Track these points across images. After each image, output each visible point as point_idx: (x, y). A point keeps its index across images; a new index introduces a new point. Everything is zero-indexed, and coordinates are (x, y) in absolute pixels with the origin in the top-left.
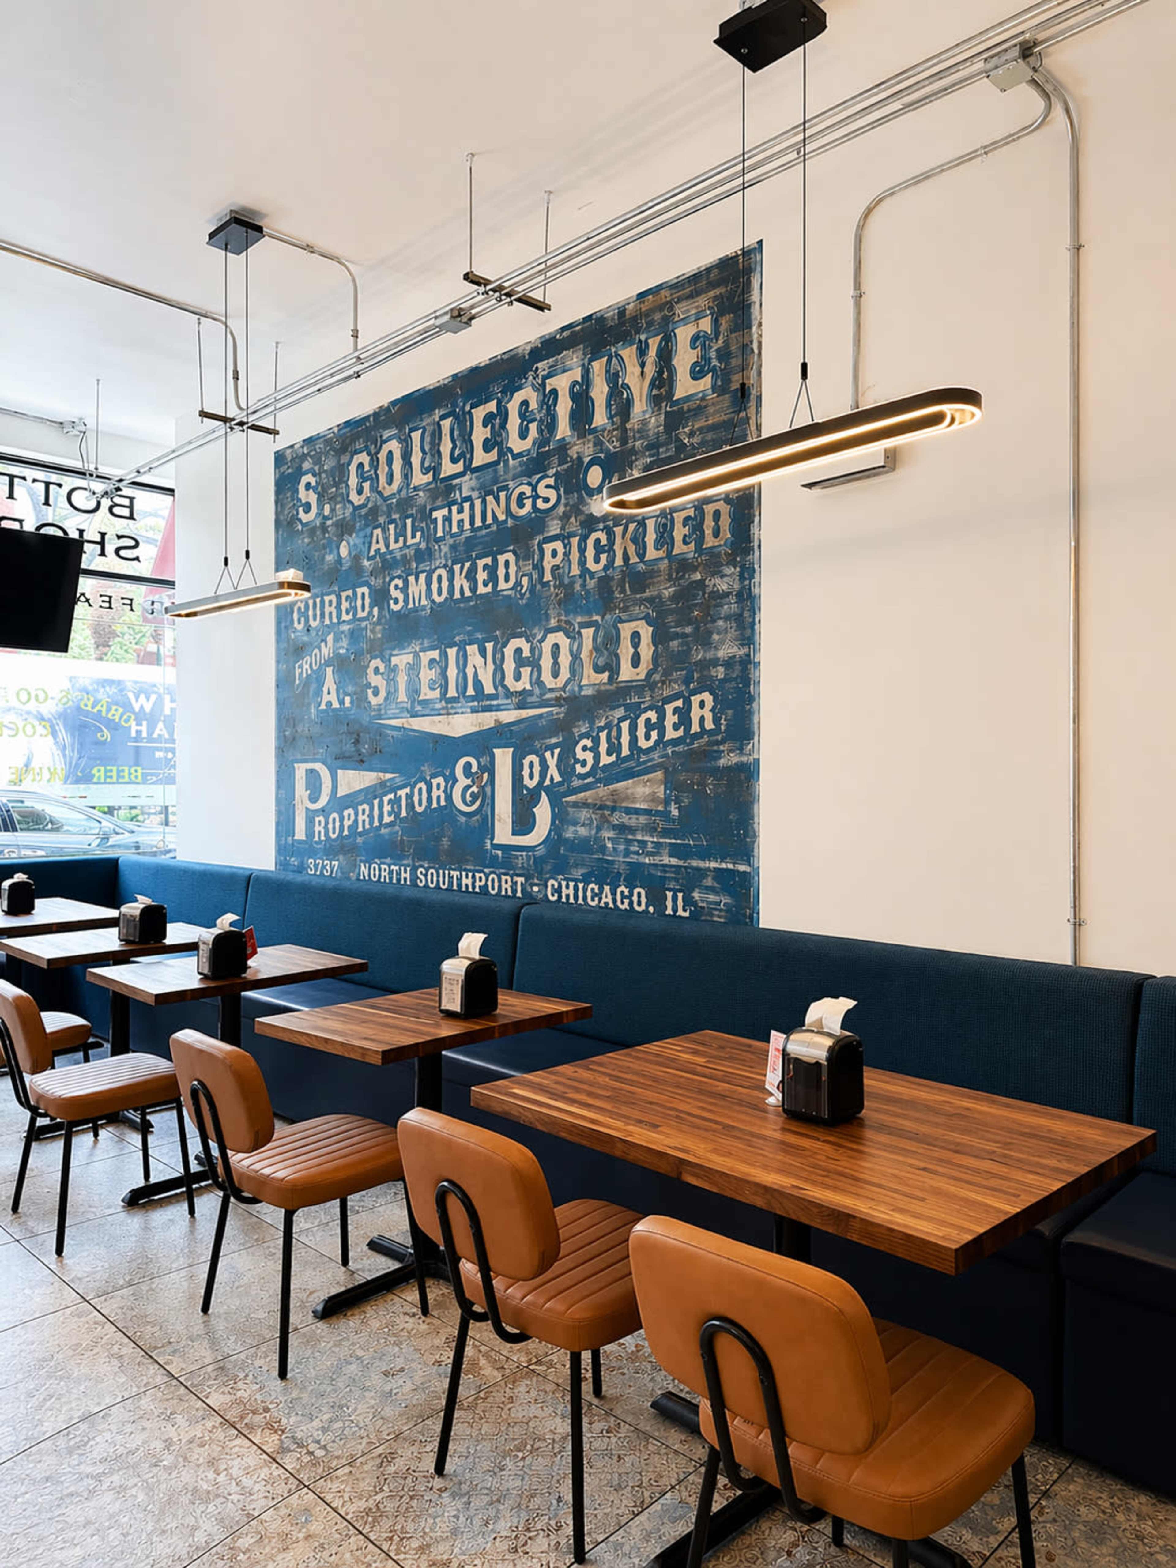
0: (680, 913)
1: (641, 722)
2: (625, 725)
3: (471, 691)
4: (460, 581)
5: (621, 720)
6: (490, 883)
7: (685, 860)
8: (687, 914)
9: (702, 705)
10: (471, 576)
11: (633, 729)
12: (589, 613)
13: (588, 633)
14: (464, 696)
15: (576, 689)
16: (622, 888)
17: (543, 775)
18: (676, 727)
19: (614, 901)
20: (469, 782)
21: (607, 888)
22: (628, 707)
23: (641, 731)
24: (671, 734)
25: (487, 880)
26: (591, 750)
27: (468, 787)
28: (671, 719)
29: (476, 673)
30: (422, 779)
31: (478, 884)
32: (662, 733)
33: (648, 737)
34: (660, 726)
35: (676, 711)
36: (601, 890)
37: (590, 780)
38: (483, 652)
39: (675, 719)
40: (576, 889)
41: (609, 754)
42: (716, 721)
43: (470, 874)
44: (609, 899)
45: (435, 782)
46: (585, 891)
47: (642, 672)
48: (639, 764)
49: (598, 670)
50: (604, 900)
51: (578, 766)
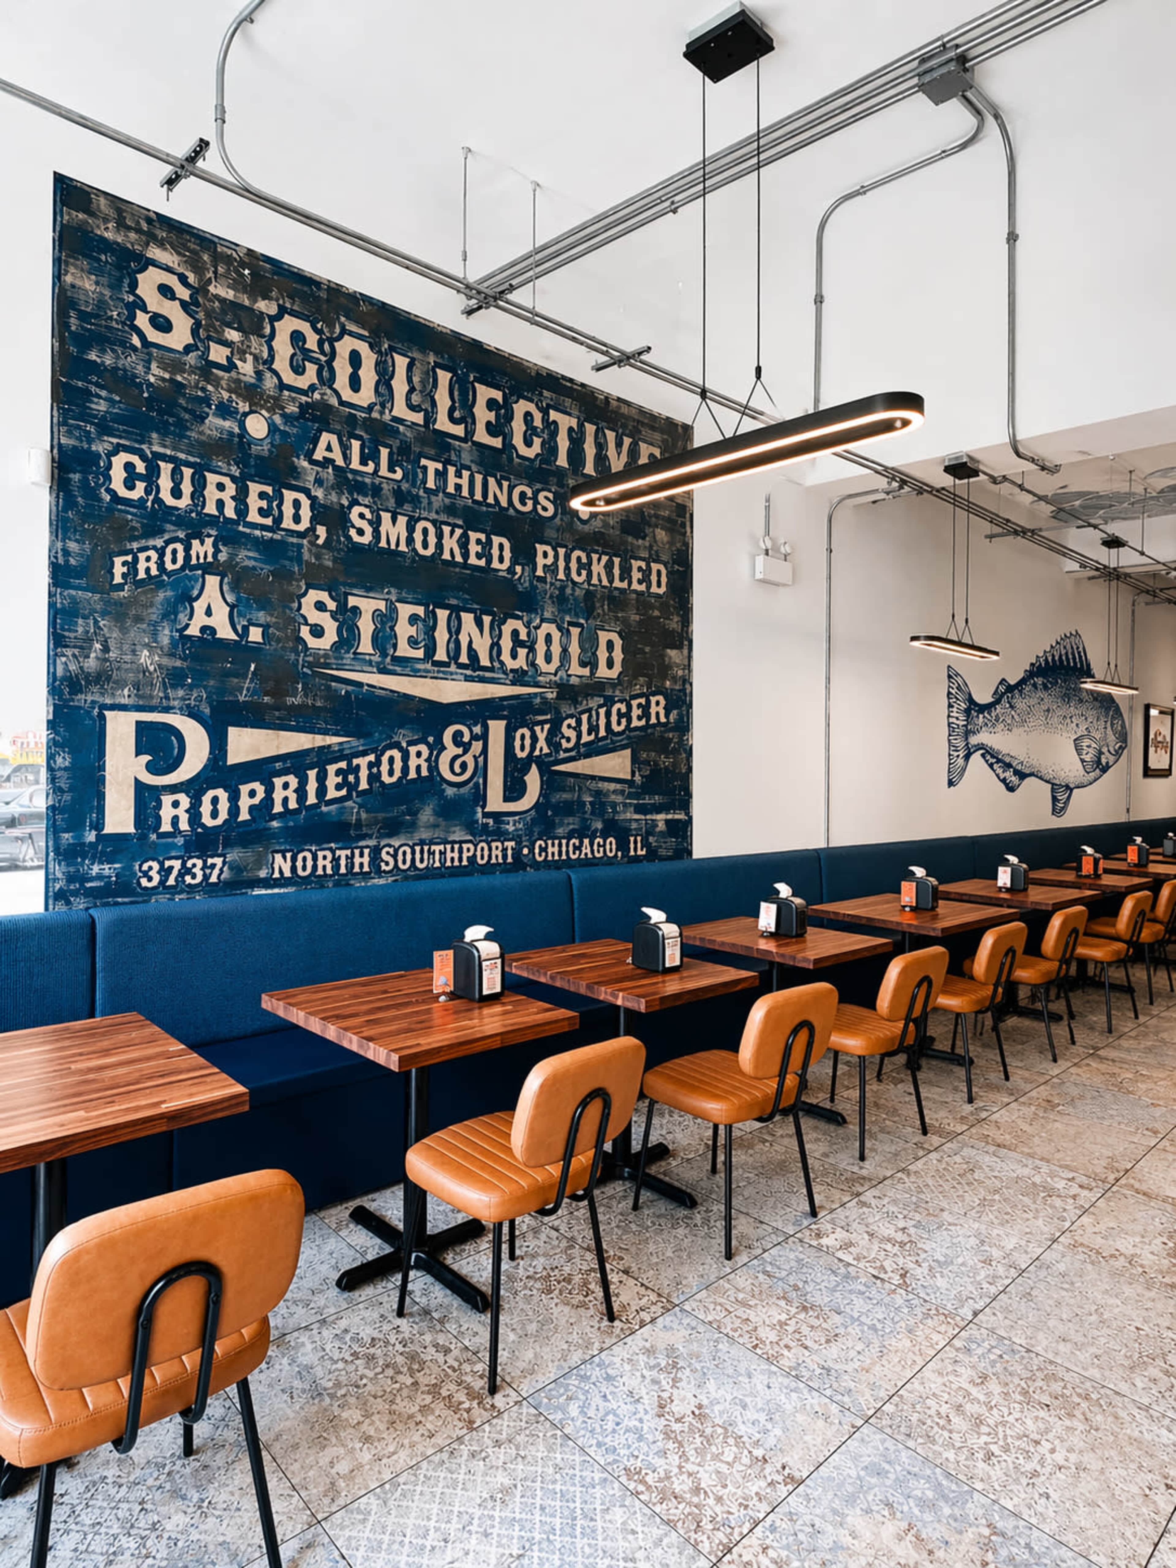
0: (639, 852)
1: (614, 710)
2: (602, 711)
3: (464, 659)
4: (450, 543)
5: (600, 706)
6: (479, 853)
7: (645, 815)
8: (644, 853)
9: (658, 703)
10: (464, 543)
11: (608, 715)
12: (577, 615)
13: (575, 631)
14: (456, 663)
15: (565, 677)
16: (598, 840)
17: (533, 748)
18: (639, 718)
19: (592, 852)
20: (460, 751)
21: (586, 841)
22: (605, 697)
23: (614, 718)
24: (635, 723)
25: (476, 850)
26: (574, 729)
27: (456, 757)
28: (636, 712)
29: (471, 642)
30: (397, 745)
31: (465, 856)
32: (629, 721)
33: (619, 723)
34: (628, 716)
35: (639, 706)
36: (581, 843)
37: (573, 753)
38: (479, 623)
39: (640, 712)
40: (560, 845)
41: (589, 734)
42: (667, 716)
43: (456, 846)
44: (589, 851)
45: (413, 750)
46: (567, 845)
47: (614, 673)
48: (613, 742)
49: (583, 664)
50: (584, 851)
51: (563, 741)
